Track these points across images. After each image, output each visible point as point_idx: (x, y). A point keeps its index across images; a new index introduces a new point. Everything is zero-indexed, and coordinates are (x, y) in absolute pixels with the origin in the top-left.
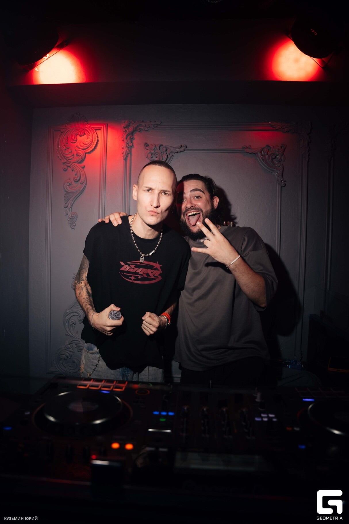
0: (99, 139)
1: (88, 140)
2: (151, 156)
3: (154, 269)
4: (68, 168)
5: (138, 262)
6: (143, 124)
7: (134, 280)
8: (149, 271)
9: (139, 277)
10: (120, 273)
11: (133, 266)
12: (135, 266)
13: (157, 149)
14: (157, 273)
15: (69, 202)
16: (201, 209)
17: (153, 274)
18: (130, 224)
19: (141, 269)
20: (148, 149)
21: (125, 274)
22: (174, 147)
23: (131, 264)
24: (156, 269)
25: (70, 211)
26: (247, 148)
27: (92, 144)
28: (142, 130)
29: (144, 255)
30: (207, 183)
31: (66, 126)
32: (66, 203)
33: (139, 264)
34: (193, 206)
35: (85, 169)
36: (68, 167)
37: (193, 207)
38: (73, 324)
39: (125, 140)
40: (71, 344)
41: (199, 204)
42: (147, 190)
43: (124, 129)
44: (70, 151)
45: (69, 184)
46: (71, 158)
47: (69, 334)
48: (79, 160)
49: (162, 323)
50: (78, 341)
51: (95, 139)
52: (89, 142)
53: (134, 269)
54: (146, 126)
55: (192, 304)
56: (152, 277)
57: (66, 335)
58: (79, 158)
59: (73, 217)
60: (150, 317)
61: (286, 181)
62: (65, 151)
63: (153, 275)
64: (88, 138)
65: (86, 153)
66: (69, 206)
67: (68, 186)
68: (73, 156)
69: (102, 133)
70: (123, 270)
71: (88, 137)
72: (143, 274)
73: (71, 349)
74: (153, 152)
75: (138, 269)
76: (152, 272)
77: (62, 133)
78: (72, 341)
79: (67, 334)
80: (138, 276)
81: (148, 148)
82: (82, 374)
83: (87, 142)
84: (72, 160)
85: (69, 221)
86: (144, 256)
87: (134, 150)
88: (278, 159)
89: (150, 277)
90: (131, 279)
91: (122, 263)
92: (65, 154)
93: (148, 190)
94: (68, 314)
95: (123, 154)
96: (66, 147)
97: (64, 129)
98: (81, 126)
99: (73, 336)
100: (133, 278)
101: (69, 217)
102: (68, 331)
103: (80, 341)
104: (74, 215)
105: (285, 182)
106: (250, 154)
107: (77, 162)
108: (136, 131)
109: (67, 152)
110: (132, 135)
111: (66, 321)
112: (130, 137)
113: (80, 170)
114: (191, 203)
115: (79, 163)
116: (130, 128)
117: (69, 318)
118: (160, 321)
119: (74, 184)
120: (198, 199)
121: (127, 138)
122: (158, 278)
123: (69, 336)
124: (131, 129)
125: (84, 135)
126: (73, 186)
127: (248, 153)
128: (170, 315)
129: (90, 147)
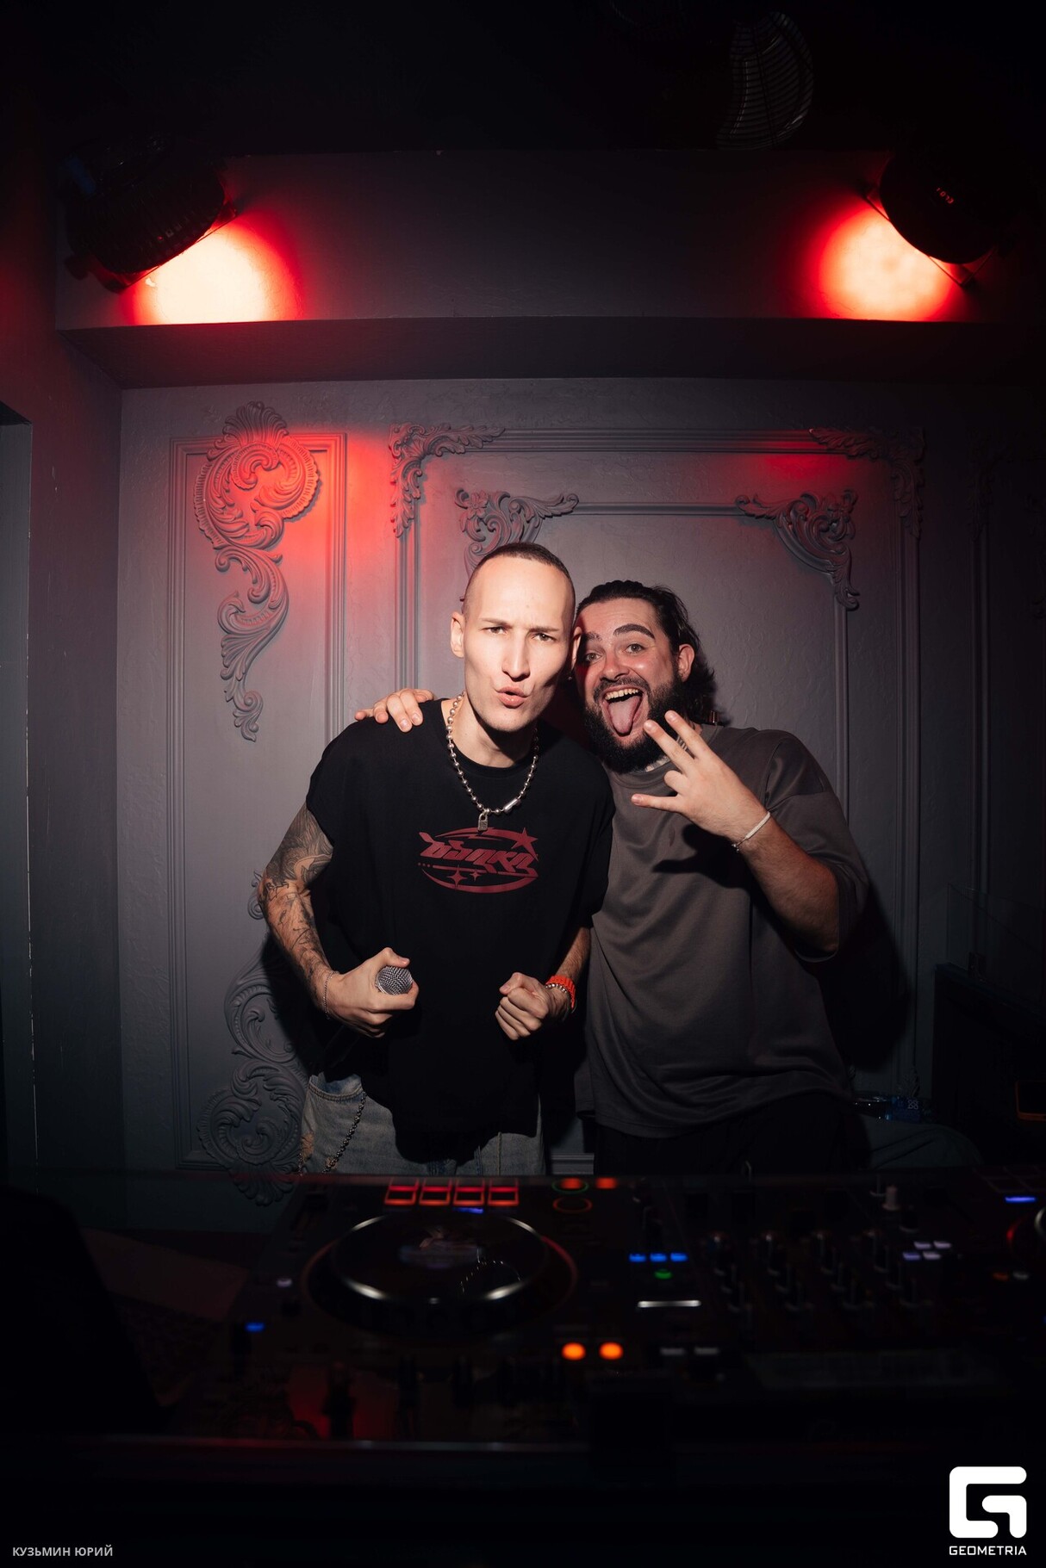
0: (323, 478)
1: (292, 481)
2: (477, 528)
3: (514, 850)
4: (232, 562)
5: (470, 833)
6: (452, 436)
7: (461, 883)
8: (503, 856)
9: (475, 875)
10: (419, 864)
11: (457, 844)
12: (462, 843)
13: (495, 508)
14: (523, 861)
15: (238, 662)
16: (646, 682)
17: (514, 862)
18: (447, 724)
19: (479, 852)
20: (466, 508)
21: (434, 867)
22: (542, 500)
23: (452, 839)
24: (521, 849)
25: (241, 688)
26: (749, 502)
27: (304, 492)
28: (450, 451)
29: (488, 810)
30: (661, 607)
31: (223, 441)
32: (227, 664)
33: (472, 836)
34: (623, 672)
35: (283, 565)
36: (230, 558)
37: (622, 676)
38: (257, 1018)
39: (400, 481)
40: (250, 1078)
41: (641, 667)
42: (492, 628)
43: (397, 449)
44: (237, 513)
45: (234, 610)
46: (240, 533)
47: (245, 1050)
48: (264, 540)
49: (554, 1006)
50: (271, 1068)
51: (311, 478)
52: (294, 487)
53: (460, 851)
54: (459, 439)
55: (628, 949)
56: (511, 872)
57: (236, 1053)
58: (264, 534)
59: (249, 706)
60: (522, 987)
61: (858, 594)
62: (223, 513)
63: (514, 867)
64: (289, 477)
65: (284, 519)
66: (238, 674)
67: (233, 616)
68: (246, 529)
69: (330, 462)
70: (431, 856)
71: (290, 473)
72: (485, 865)
73: (253, 1093)
74: (481, 515)
75: (471, 850)
76: (509, 859)
77: (210, 460)
78: (255, 1070)
79: (238, 1049)
80: (473, 873)
81: (466, 504)
82: (308, 1163)
83: (287, 488)
84: (244, 539)
85: (236, 717)
86: (490, 815)
87: (424, 510)
88: (835, 532)
89: (504, 873)
90: (452, 881)
91: (426, 837)
92: (223, 522)
93: (495, 629)
94: (241, 988)
95: (393, 521)
96: (224, 501)
97: (218, 449)
98: (268, 441)
99: (258, 1055)
100: (457, 878)
101: (237, 704)
102: (242, 1042)
103: (277, 1070)
104: (252, 700)
105: (858, 597)
106: (758, 517)
107: (261, 543)
108: (428, 454)
109: (230, 516)
110: (420, 467)
111: (234, 1013)
112: (415, 473)
113: (269, 570)
114: (616, 664)
115: (263, 548)
116: (412, 445)
117: (244, 1004)
118: (551, 1000)
119: (251, 609)
120: (635, 654)
121: (404, 476)
122: (526, 875)
123: (244, 1054)
124: (417, 449)
125: (277, 466)
126: (247, 614)
127: (753, 515)
128: (574, 983)
129: (298, 501)
